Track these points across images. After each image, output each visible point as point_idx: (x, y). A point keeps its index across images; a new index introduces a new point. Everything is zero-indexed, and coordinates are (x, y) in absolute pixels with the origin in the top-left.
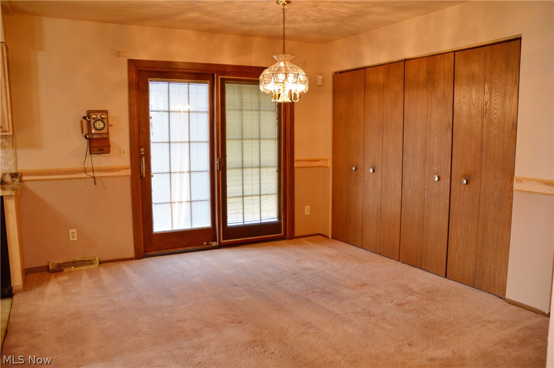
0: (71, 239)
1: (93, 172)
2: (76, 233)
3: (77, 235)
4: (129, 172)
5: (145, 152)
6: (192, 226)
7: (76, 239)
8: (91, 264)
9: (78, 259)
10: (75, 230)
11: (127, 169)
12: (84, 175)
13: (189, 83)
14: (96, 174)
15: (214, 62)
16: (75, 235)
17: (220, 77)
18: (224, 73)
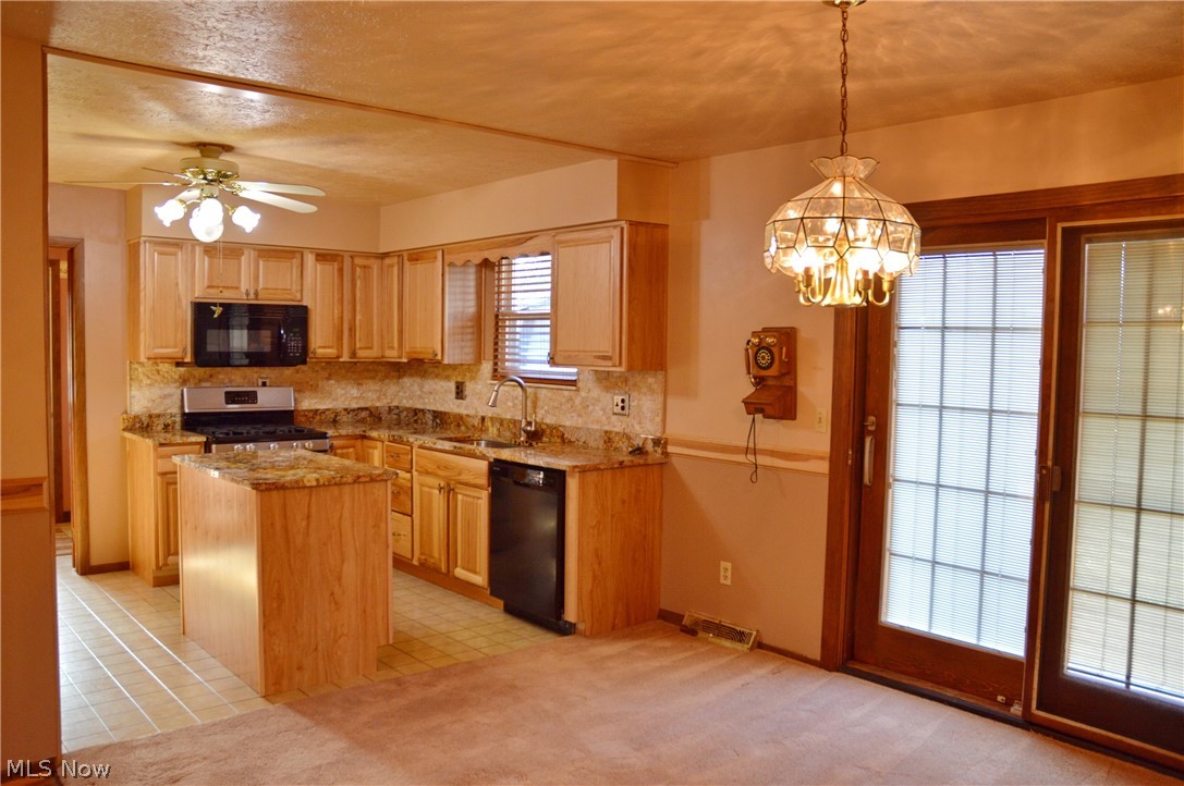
0: (722, 581)
1: (755, 454)
2: (730, 568)
3: (733, 574)
4: (824, 467)
5: (877, 426)
6: (979, 639)
7: (728, 582)
8: (740, 641)
9: (727, 622)
10: (729, 565)
11: (822, 458)
12: (741, 458)
13: (994, 250)
14: (762, 460)
15: (1042, 183)
16: (729, 574)
17: (1060, 226)
18: (1076, 212)
